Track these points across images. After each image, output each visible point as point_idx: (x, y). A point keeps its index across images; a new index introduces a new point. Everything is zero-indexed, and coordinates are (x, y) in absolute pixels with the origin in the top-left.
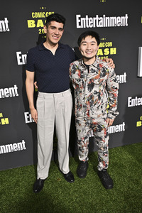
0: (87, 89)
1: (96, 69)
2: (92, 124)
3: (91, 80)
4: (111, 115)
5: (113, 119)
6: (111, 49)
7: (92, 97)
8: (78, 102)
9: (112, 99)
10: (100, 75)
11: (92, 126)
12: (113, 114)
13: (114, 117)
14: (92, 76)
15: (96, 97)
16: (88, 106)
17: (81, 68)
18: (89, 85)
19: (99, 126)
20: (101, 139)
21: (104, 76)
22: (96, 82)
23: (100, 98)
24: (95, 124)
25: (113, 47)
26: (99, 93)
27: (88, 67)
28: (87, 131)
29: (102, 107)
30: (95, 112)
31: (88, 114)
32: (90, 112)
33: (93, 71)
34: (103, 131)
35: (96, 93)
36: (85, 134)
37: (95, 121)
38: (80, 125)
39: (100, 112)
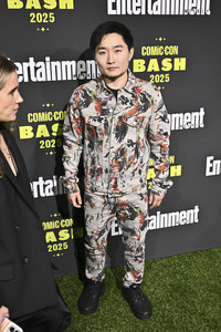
0: (113, 136)
1: (129, 96)
2: (116, 205)
3: (120, 118)
4: (157, 188)
5: (162, 195)
6: (176, 60)
7: (122, 152)
8: (93, 162)
9: (158, 155)
10: (139, 109)
11: (116, 208)
12: (162, 186)
13: (164, 190)
14: (122, 110)
15: (130, 152)
16: (116, 170)
17: (103, 96)
18: (117, 128)
19: (131, 210)
20: (133, 232)
21: (145, 110)
22: (131, 121)
23: (137, 154)
24: (123, 204)
25: (179, 56)
26: (137, 144)
27: (115, 93)
28: (106, 218)
29: (140, 171)
30: (128, 181)
31: (115, 186)
32: (119, 181)
33: (125, 101)
34: (137, 219)
35: (131, 143)
36: (102, 225)
37: (124, 199)
38: (92, 206)
39: (136, 181)
